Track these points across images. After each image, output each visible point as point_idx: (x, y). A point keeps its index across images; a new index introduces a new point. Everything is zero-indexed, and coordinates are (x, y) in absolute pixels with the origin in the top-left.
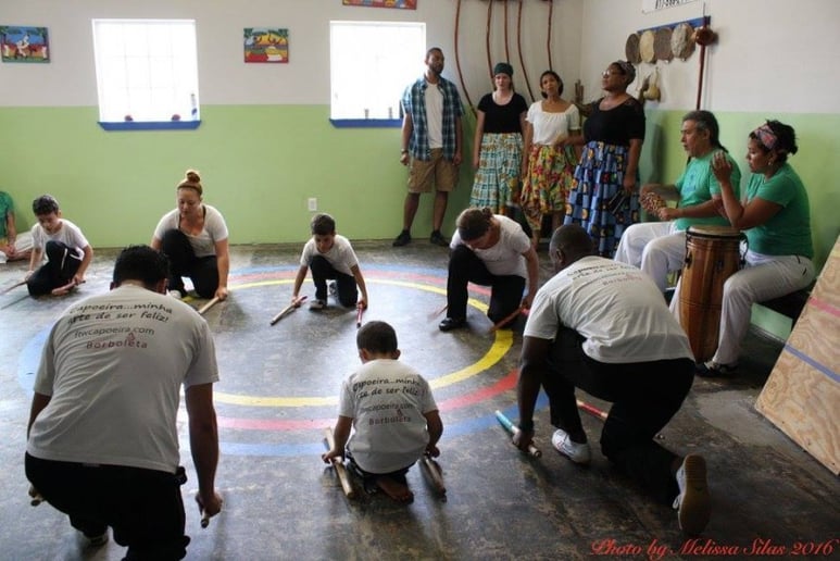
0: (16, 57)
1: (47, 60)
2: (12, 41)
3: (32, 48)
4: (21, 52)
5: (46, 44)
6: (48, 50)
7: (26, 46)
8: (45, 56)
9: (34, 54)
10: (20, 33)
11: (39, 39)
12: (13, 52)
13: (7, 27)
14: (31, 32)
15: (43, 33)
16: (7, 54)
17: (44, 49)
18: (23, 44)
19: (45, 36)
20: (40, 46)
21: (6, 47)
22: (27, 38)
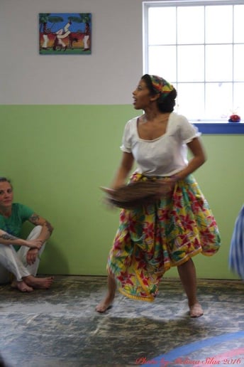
0: (54, 49)
1: (88, 51)
2: (52, 31)
3: (73, 38)
4: (60, 42)
5: (88, 32)
6: (90, 40)
7: (66, 35)
8: (86, 47)
9: (75, 44)
10: (62, 20)
11: (82, 27)
12: (52, 42)
13: (48, 14)
14: (73, 18)
15: (86, 19)
16: (45, 45)
17: (86, 38)
18: (64, 33)
19: (88, 24)
20: (83, 35)
21: (45, 37)
22: (68, 25)
